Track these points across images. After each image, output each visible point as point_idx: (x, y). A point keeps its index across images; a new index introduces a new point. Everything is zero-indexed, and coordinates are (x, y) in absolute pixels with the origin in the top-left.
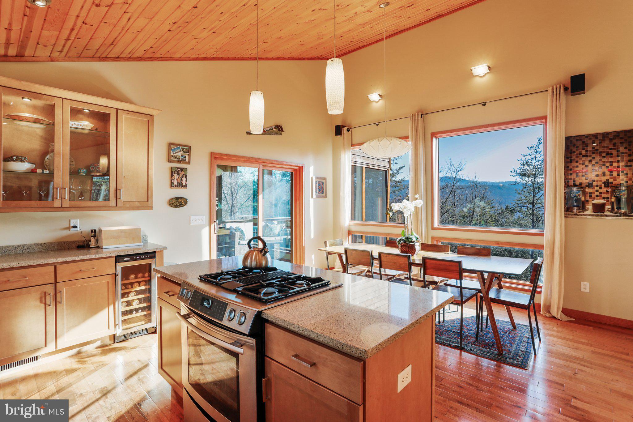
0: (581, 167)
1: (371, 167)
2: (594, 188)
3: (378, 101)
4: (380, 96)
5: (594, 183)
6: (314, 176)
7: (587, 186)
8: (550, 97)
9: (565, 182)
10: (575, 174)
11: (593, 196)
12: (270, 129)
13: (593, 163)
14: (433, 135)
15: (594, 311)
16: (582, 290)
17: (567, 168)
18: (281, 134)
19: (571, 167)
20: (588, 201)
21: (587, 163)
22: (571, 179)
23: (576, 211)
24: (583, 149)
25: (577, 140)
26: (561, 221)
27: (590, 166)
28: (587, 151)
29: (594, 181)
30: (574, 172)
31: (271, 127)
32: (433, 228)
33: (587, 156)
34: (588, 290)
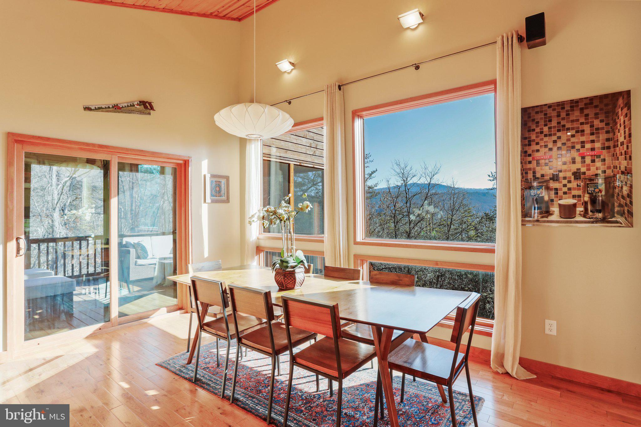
0: (543, 150)
1: (302, 164)
2: (561, 182)
3: (291, 71)
4: (292, 64)
5: (561, 175)
6: (208, 173)
7: (551, 179)
8: (500, 49)
9: (522, 174)
10: (536, 161)
11: (560, 193)
12: (129, 105)
13: (559, 144)
14: (356, 114)
15: (563, 363)
16: (547, 332)
17: (525, 153)
18: (149, 114)
19: (530, 152)
20: (552, 201)
21: (550, 145)
22: (530, 169)
23: (538, 216)
24: (546, 125)
25: (537, 113)
26: (517, 232)
27: (555, 149)
28: (550, 128)
29: (561, 171)
30: (533, 159)
31: (130, 102)
32: (356, 243)
33: (550, 135)
34: (554, 333)
